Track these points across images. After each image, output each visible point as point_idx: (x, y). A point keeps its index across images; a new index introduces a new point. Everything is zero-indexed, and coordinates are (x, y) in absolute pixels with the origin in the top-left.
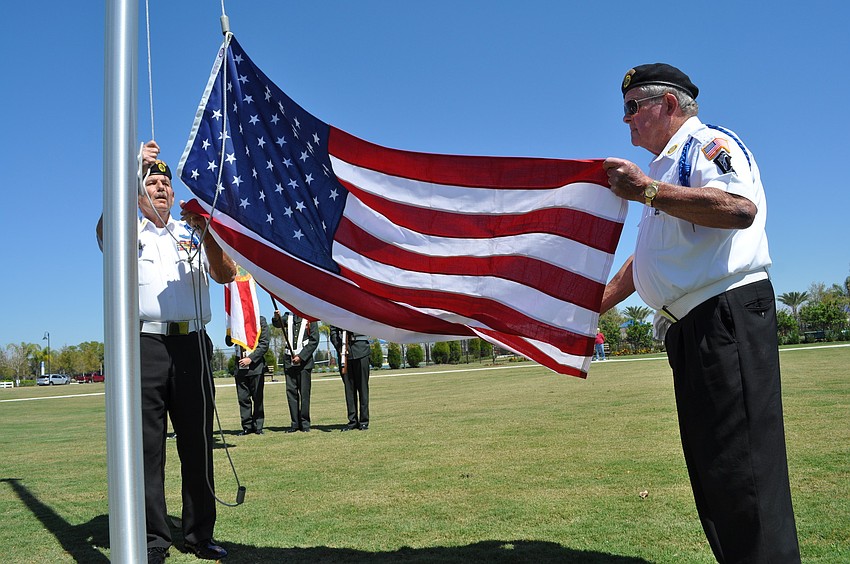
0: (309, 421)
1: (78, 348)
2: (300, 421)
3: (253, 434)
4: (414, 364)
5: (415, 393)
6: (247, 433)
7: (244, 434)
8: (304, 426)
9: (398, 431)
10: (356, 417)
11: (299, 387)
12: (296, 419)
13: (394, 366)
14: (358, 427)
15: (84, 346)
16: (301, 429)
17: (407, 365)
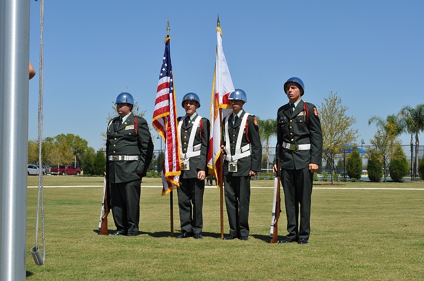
0: (248, 229)
1: (55, 140)
2: (238, 229)
3: (191, 238)
4: (396, 179)
5: (384, 210)
6: (186, 237)
7: (183, 237)
8: (242, 234)
9: (336, 249)
10: (296, 229)
11: (237, 194)
12: (235, 227)
13: (374, 179)
14: (297, 240)
15: (60, 138)
16: (240, 237)
17: (389, 178)
